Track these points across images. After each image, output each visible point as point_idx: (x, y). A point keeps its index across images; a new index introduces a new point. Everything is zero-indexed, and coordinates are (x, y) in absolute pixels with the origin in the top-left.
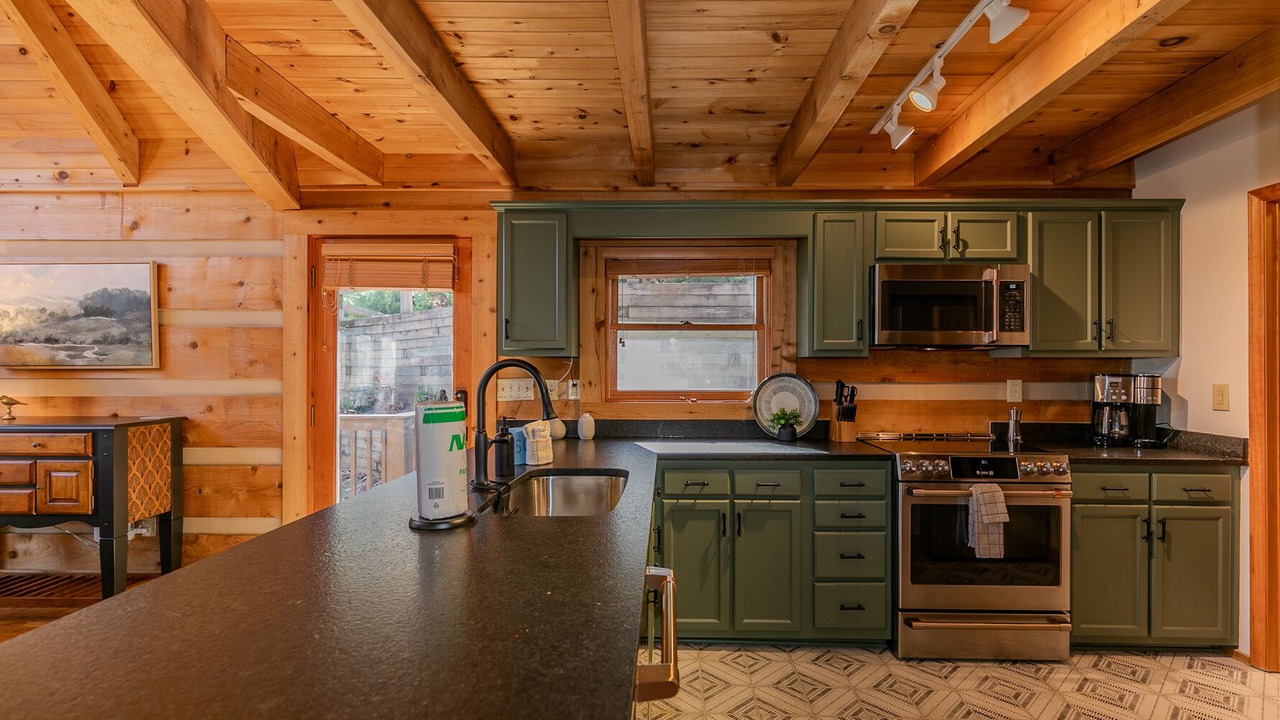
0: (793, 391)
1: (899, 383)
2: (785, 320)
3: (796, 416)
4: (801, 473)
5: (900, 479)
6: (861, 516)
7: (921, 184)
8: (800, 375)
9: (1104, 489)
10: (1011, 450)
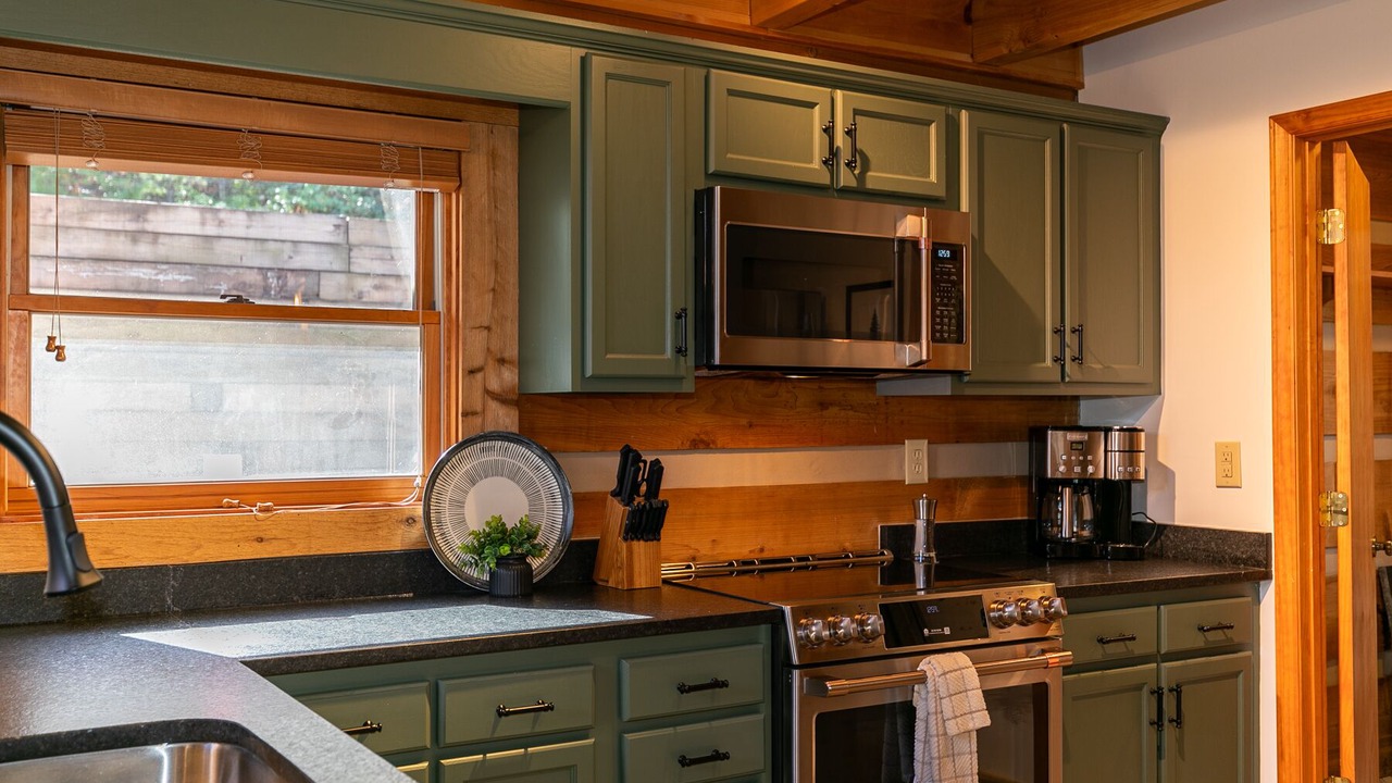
0: (514, 475)
1: (724, 449)
2: (494, 304)
3: (526, 536)
4: (594, 672)
5: (795, 660)
6: (718, 756)
7: (763, 26)
8: (525, 435)
9: (1101, 641)
10: (920, 583)
